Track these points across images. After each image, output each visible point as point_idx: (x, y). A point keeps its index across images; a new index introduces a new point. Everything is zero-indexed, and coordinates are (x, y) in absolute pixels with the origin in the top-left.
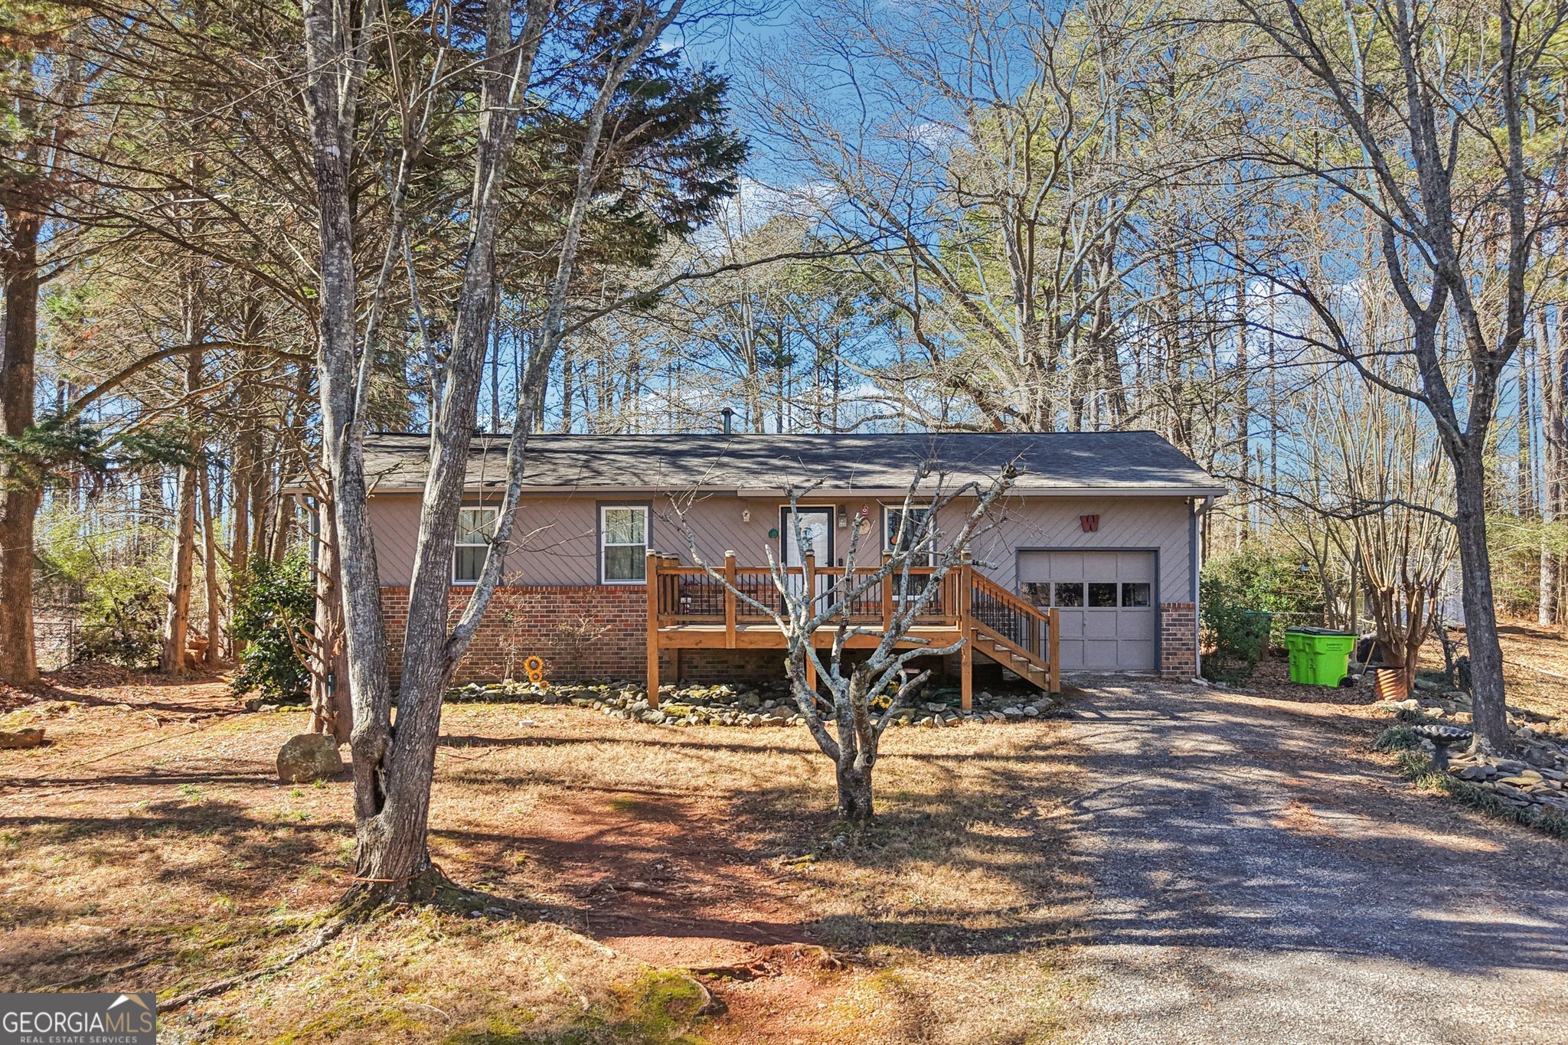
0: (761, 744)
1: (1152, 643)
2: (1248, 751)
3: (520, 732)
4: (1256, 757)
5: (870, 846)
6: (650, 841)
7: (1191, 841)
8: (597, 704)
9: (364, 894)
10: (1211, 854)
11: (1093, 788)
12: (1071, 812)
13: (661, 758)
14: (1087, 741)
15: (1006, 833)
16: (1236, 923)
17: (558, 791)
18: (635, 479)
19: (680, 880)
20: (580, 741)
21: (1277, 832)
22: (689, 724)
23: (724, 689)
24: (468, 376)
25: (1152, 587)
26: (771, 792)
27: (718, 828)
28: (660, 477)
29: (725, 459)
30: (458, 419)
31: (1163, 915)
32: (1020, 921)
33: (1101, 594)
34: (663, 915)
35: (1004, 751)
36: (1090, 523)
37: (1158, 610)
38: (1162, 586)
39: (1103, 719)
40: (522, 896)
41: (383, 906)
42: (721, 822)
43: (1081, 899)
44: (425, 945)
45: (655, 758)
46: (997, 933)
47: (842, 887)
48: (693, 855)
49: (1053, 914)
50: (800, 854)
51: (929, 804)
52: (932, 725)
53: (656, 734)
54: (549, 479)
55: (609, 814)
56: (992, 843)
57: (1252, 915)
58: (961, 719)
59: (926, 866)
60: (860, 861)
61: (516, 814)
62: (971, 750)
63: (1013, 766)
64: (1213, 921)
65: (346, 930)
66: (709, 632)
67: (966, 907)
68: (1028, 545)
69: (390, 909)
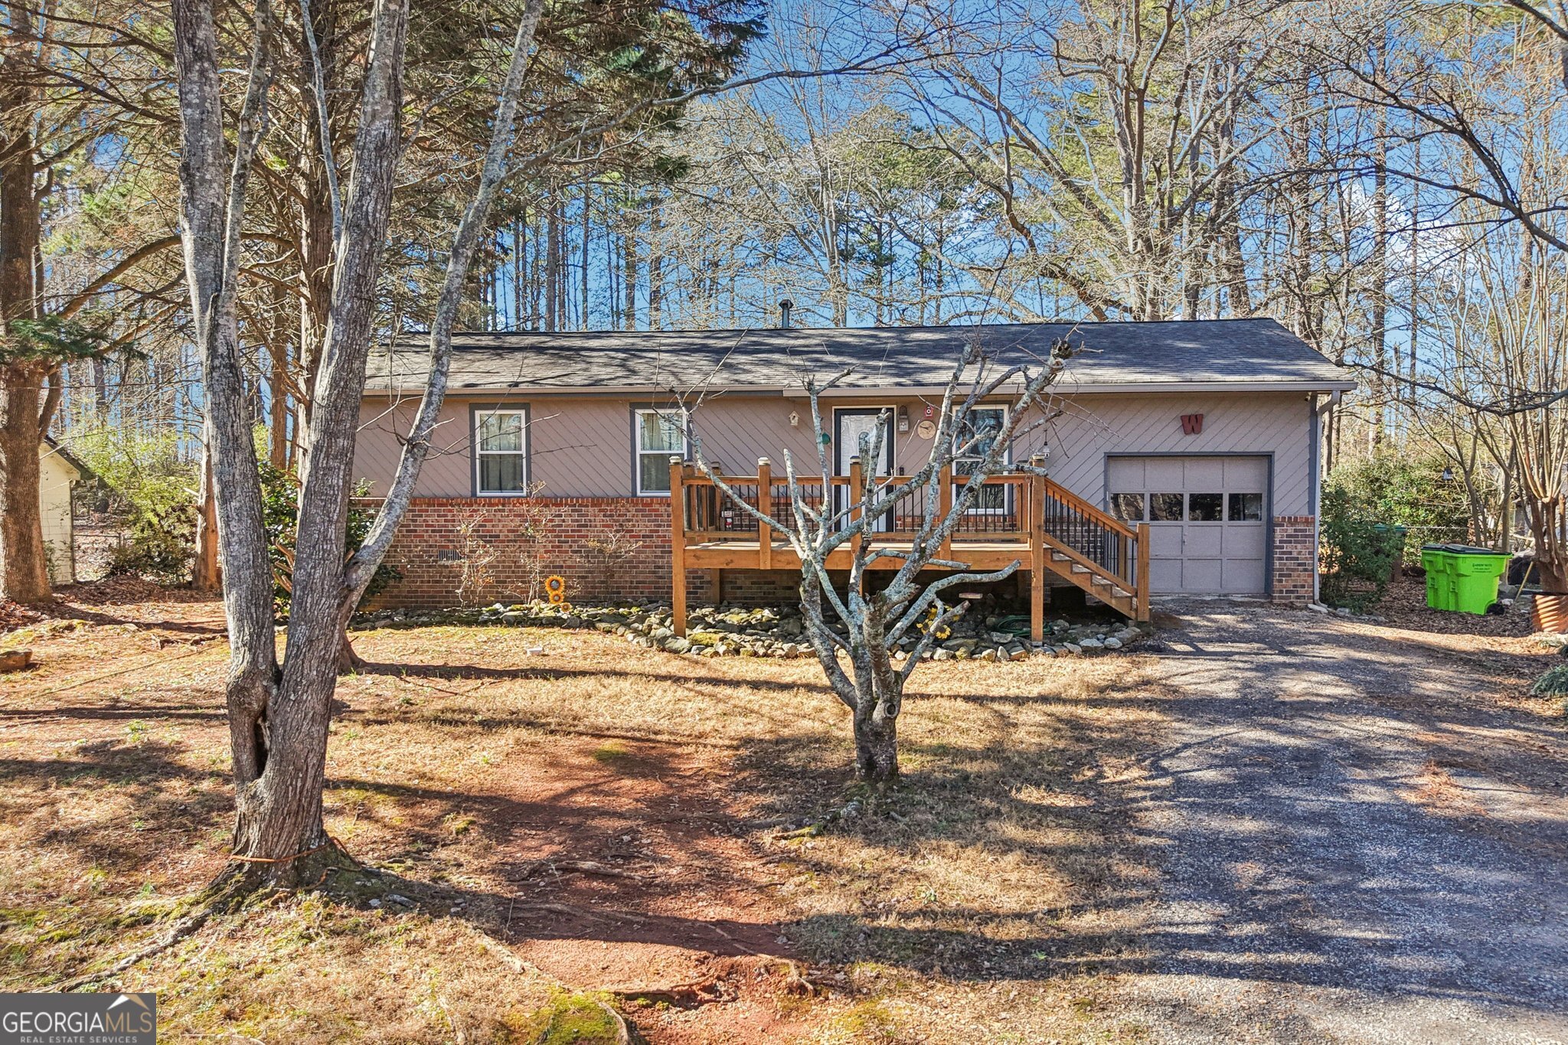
0: (788, 680)
1: (1263, 564)
2: (1372, 695)
3: (522, 661)
4: (1382, 705)
5: (888, 817)
6: (625, 803)
7: (1292, 819)
8: (621, 630)
9: (238, 876)
10: (1318, 839)
11: (1178, 741)
12: (1146, 774)
13: (669, 695)
14: (1176, 681)
15: (1062, 801)
16: (1346, 947)
17: (538, 736)
18: (671, 378)
19: (647, 858)
20: (583, 673)
21: (1407, 808)
22: (716, 653)
23: (767, 613)
24: (364, 233)
25: (1264, 499)
26: (785, 741)
27: (713, 785)
28: (700, 375)
29: (776, 356)
30: (353, 287)
31: (1249, 929)
32: (1059, 929)
33: (1206, 506)
34: (608, 908)
35: (1074, 693)
36: (1192, 425)
37: (1271, 525)
38: (1276, 498)
39: (1199, 653)
40: (442, 878)
41: (261, 891)
42: (718, 778)
43: (1139, 900)
44: (292, 947)
45: (663, 695)
46: (1024, 947)
47: (840, 873)
48: (671, 824)
49: (1102, 922)
50: (800, 826)
51: (971, 759)
52: (994, 659)
53: (675, 667)
54: (577, 380)
55: (591, 768)
56: (1042, 814)
57: (1370, 935)
58: (1029, 651)
59: (951, 846)
60: (872, 837)
61: (482, 763)
62: (1035, 690)
63: (1082, 711)
64: (1314, 943)
65: (209, 923)
66: (741, 549)
67: (993, 907)
68: (1117, 450)
69: (267, 896)
